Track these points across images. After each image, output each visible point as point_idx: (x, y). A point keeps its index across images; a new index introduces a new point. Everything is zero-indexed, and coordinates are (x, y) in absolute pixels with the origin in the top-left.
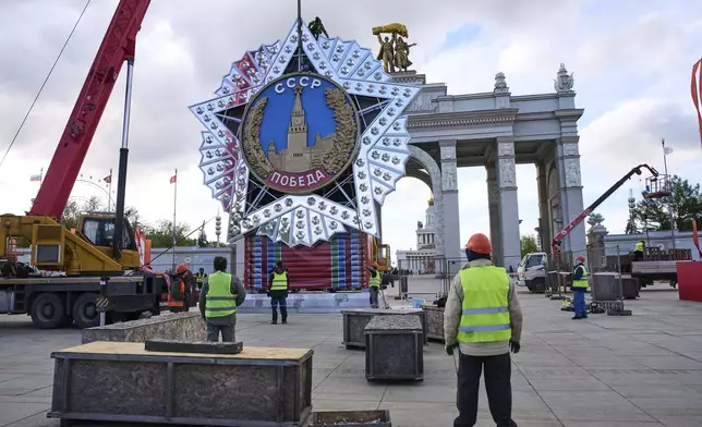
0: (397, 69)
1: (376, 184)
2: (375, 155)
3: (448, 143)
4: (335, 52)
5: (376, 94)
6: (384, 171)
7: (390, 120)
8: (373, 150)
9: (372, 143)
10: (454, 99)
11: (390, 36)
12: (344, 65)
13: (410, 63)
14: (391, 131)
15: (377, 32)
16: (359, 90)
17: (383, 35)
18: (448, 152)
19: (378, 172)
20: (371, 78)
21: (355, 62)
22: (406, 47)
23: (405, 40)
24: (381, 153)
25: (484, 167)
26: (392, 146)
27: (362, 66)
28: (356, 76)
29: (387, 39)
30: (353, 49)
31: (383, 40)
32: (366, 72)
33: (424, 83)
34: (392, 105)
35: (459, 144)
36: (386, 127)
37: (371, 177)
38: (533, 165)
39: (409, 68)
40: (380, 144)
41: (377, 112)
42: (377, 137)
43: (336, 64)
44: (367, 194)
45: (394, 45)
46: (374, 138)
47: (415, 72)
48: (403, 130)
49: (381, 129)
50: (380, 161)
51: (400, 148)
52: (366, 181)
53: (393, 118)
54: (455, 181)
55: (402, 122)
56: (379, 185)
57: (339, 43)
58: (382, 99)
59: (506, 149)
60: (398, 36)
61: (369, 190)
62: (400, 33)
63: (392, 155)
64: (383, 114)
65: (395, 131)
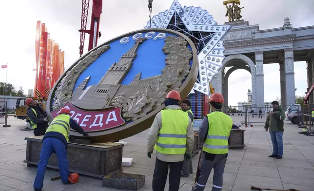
0: (235, 20)
1: (208, 72)
2: (209, 58)
3: (259, 53)
4: (191, 13)
5: (209, 30)
6: (213, 66)
7: (215, 42)
8: (208, 56)
9: (207, 53)
10: (262, 32)
11: (231, 4)
12: (195, 18)
13: (241, 17)
14: (216, 47)
15: (225, 3)
16: (201, 29)
17: (228, 5)
18: (259, 57)
19: (210, 66)
20: (207, 23)
21: (200, 16)
22: (239, 9)
23: (238, 6)
24: (212, 57)
25: (278, 64)
26: (216, 54)
27: (203, 18)
28: (200, 23)
29: (230, 6)
30: (199, 11)
31: (228, 7)
32: (205, 21)
33: (248, 25)
34: (217, 35)
35: (265, 53)
36: (213, 45)
37: (207, 69)
38: (305, 62)
39: (240, 19)
40: (211, 53)
41: (210, 38)
42: (210, 50)
43: (191, 18)
44: (205, 76)
45: (233, 9)
46: (208, 51)
47: (243, 20)
48: (222, 47)
49: (212, 46)
50: (211, 61)
51: (220, 55)
52: (204, 70)
53: (217, 41)
54: (262, 70)
55: (221, 42)
56: (210, 72)
57: (193, 9)
58: (212, 33)
59: (289, 54)
60: (235, 4)
61: (206, 74)
62: (236, 3)
63: (216, 58)
64: (213, 40)
65: (218, 47)
